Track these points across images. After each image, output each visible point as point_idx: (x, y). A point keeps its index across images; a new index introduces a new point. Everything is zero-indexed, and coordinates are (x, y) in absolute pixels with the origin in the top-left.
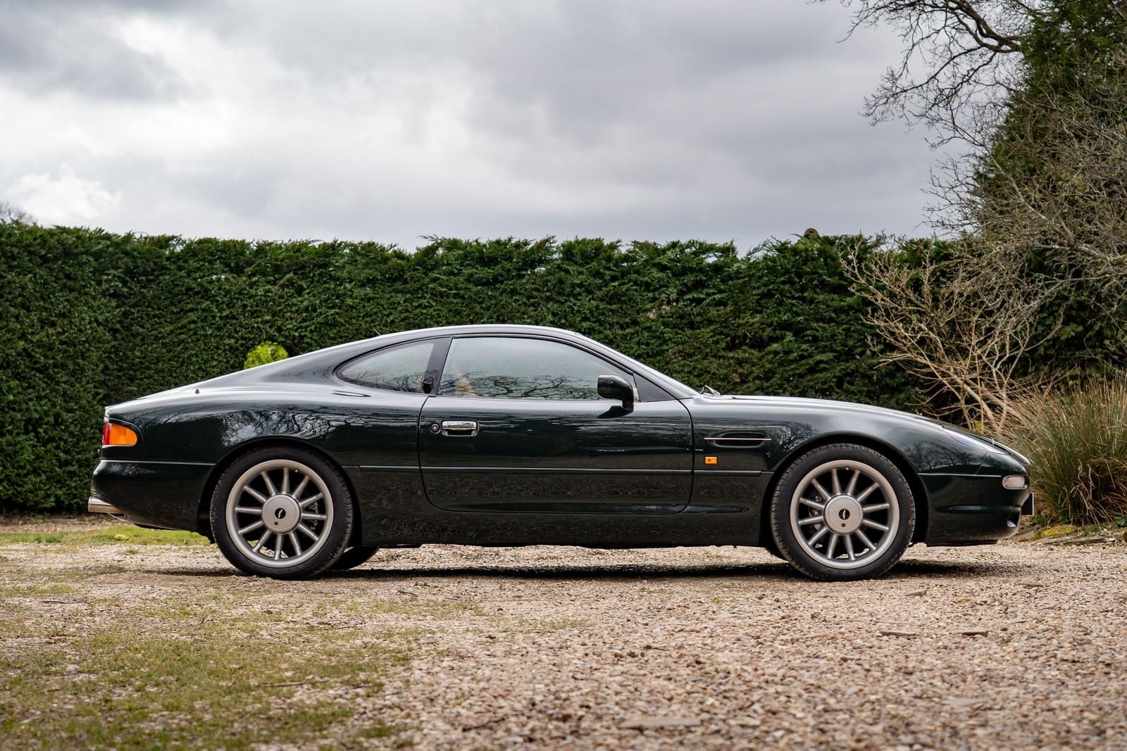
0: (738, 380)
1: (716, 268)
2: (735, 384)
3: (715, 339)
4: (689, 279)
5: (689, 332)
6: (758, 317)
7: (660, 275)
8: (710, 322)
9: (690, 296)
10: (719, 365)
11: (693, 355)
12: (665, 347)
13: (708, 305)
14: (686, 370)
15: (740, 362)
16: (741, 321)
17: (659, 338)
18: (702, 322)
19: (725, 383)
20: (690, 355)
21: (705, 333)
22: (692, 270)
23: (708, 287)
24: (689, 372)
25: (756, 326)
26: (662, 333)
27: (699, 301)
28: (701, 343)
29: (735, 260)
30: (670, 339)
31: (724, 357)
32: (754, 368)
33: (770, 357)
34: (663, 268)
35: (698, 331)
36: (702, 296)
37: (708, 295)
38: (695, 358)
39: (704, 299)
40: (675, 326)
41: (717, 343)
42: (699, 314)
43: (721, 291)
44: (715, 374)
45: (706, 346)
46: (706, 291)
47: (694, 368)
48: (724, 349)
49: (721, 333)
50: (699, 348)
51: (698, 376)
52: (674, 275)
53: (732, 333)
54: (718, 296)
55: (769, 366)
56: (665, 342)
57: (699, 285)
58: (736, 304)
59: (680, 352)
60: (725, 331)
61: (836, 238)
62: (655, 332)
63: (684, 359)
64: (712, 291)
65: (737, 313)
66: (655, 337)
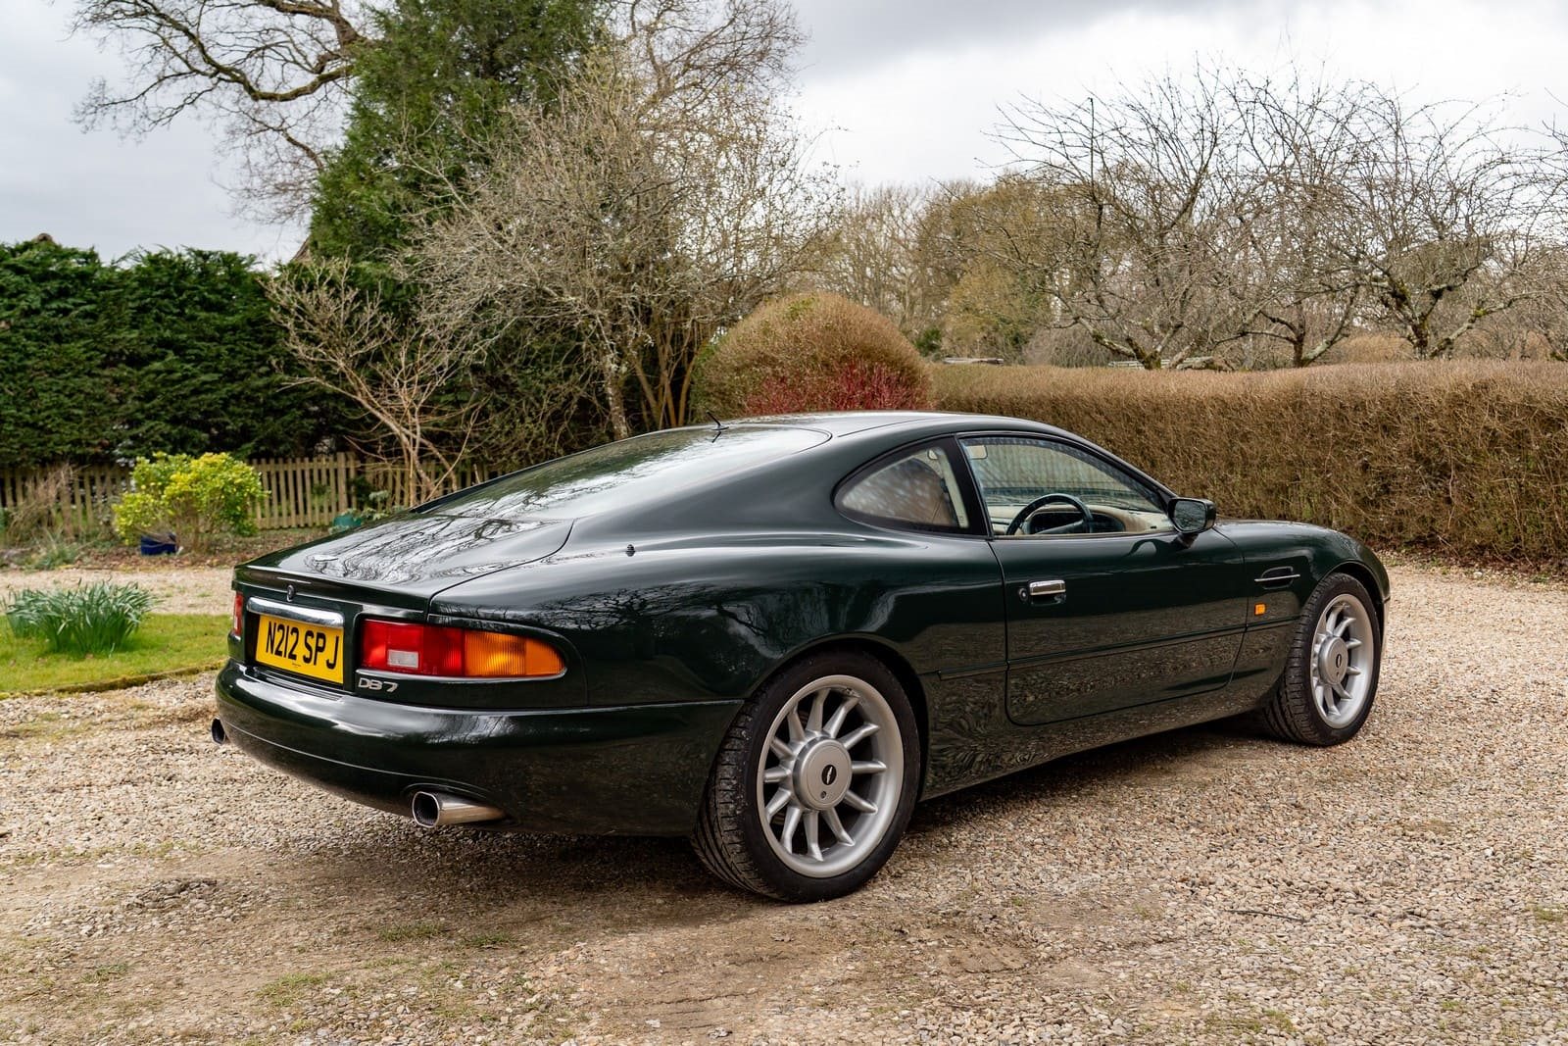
0: (115, 401)
1: (83, 277)
2: (113, 404)
3: (88, 355)
4: (53, 285)
5: (56, 346)
6: (135, 334)
7: (17, 278)
8: (82, 336)
9: (54, 305)
10: (94, 384)
11: (63, 371)
12: (29, 363)
13: (77, 316)
14: (54, 388)
15: (117, 381)
16: (116, 336)
17: (20, 351)
18: (71, 336)
19: (101, 404)
20: (57, 373)
21: (76, 348)
22: (54, 276)
23: (73, 296)
24: (58, 391)
25: (135, 342)
26: (24, 346)
27: (66, 312)
28: (72, 359)
29: (98, 267)
30: (34, 354)
31: (98, 375)
32: (133, 388)
33: (152, 376)
34: (18, 271)
35: (66, 346)
36: (69, 306)
37: (76, 305)
38: (65, 375)
39: (70, 310)
40: (38, 339)
41: (90, 359)
42: (67, 326)
43: (90, 302)
44: (88, 394)
45: (78, 363)
46: (71, 300)
47: (65, 387)
48: (98, 366)
49: (95, 349)
50: (69, 365)
51: (70, 396)
52: (34, 280)
53: (107, 349)
54: (88, 307)
55: (151, 386)
56: (28, 356)
57: (63, 293)
58: (109, 316)
59: (47, 368)
60: (100, 346)
61: (211, 253)
62: (14, 344)
63: (51, 376)
64: (79, 301)
65: (111, 327)
66: (15, 351)
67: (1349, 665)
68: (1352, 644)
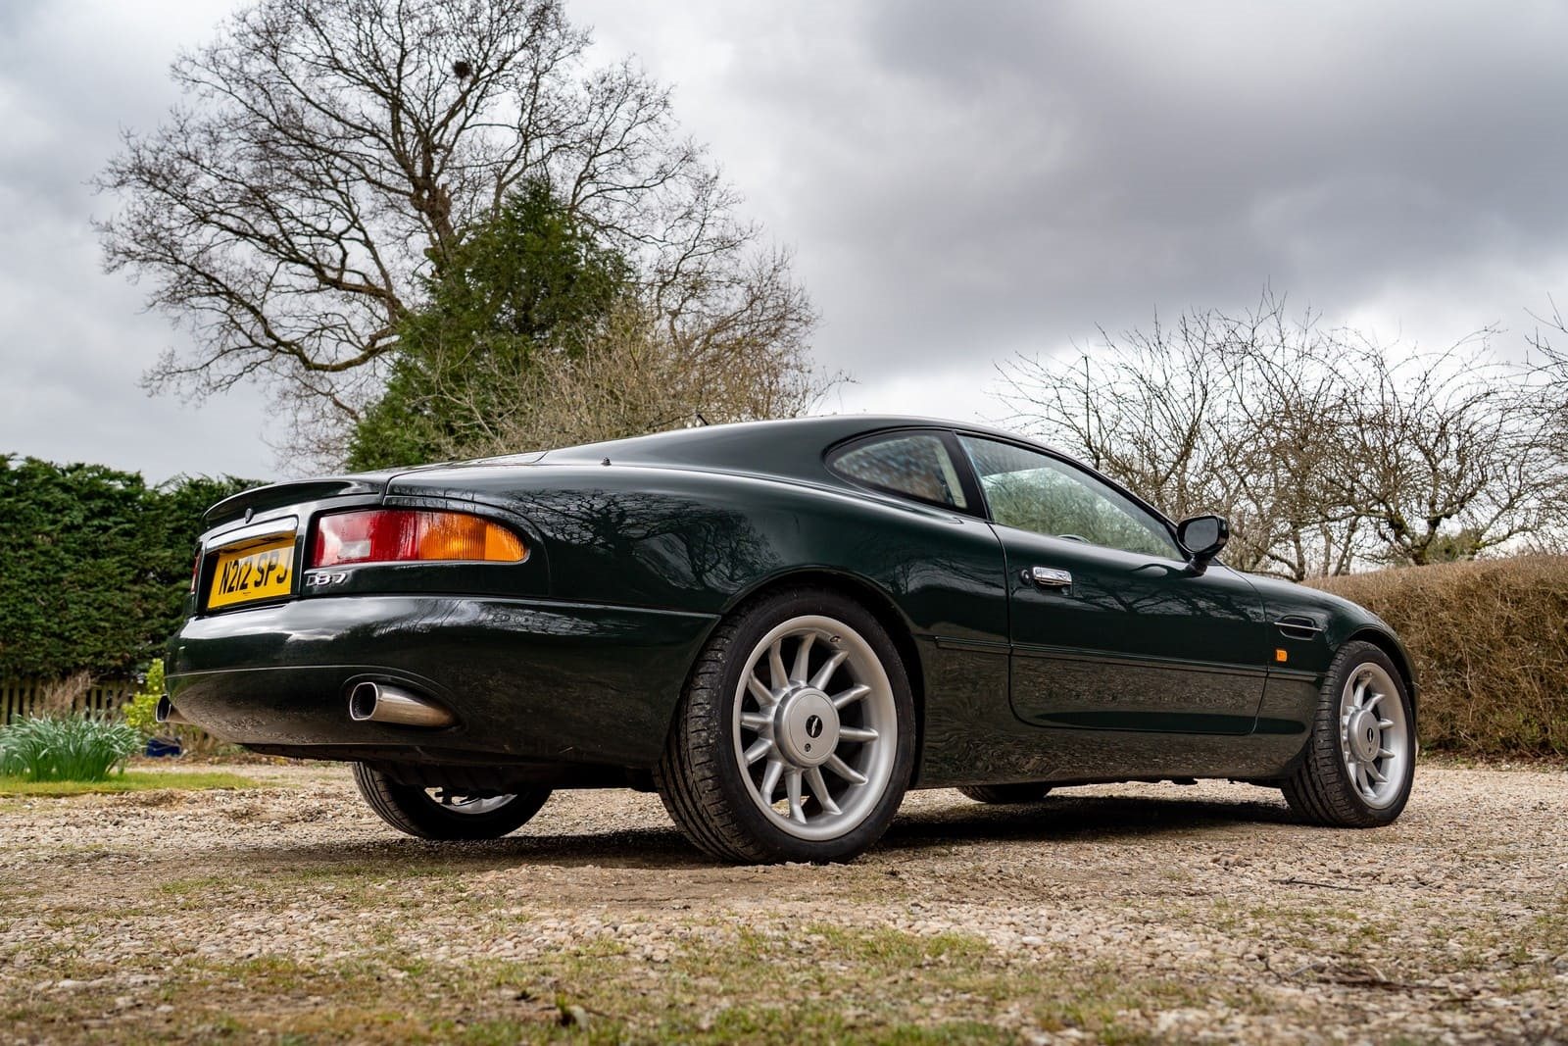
0: (142, 615)
1: (127, 497)
2: (139, 619)
3: (121, 570)
4: (97, 504)
5: (91, 561)
6: (169, 553)
7: (64, 496)
8: (118, 552)
9: (96, 522)
10: (124, 598)
11: (95, 585)
12: (64, 575)
13: (116, 534)
14: (85, 601)
15: (145, 597)
16: (150, 554)
17: (57, 563)
18: (108, 551)
19: (128, 618)
20: (90, 586)
21: (110, 564)
22: (100, 495)
23: (115, 515)
24: (89, 604)
25: (167, 560)
26: (62, 559)
27: (106, 529)
28: (105, 573)
29: (142, 490)
30: (70, 567)
31: (129, 591)
32: (160, 605)
33: (180, 593)
34: (66, 488)
35: (102, 561)
36: (109, 524)
37: (116, 524)
38: (96, 589)
39: (110, 528)
40: (75, 553)
41: (122, 574)
42: (106, 543)
43: (130, 521)
44: (117, 607)
45: (111, 577)
46: (112, 519)
47: (95, 600)
48: (130, 582)
49: (129, 565)
50: (102, 579)
51: (98, 609)
52: (80, 498)
53: (140, 565)
54: (127, 526)
55: (178, 603)
56: (64, 569)
57: (105, 512)
58: (146, 535)
59: (80, 581)
60: (134, 563)
61: (249, 482)
62: (52, 557)
63: (83, 589)
64: (121, 519)
65: (147, 545)
66: (52, 563)
67: (1382, 747)
68: (1383, 724)
